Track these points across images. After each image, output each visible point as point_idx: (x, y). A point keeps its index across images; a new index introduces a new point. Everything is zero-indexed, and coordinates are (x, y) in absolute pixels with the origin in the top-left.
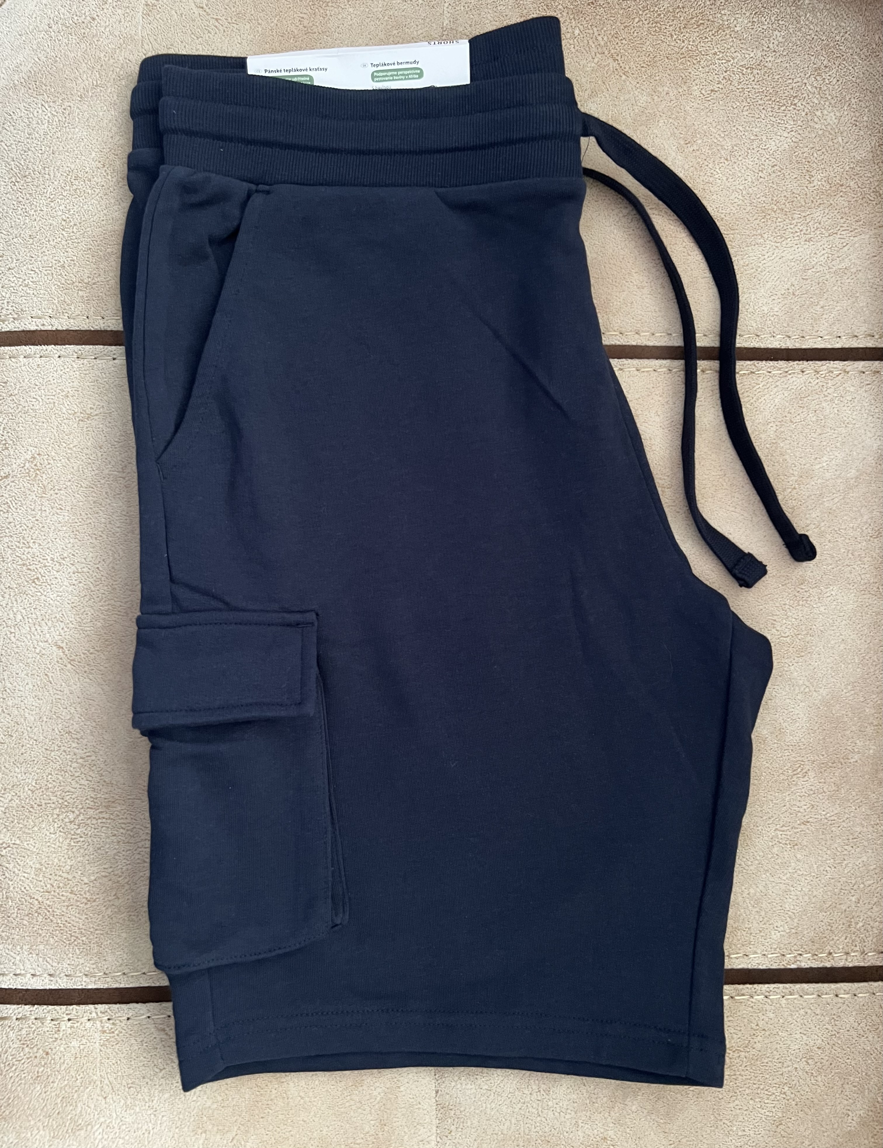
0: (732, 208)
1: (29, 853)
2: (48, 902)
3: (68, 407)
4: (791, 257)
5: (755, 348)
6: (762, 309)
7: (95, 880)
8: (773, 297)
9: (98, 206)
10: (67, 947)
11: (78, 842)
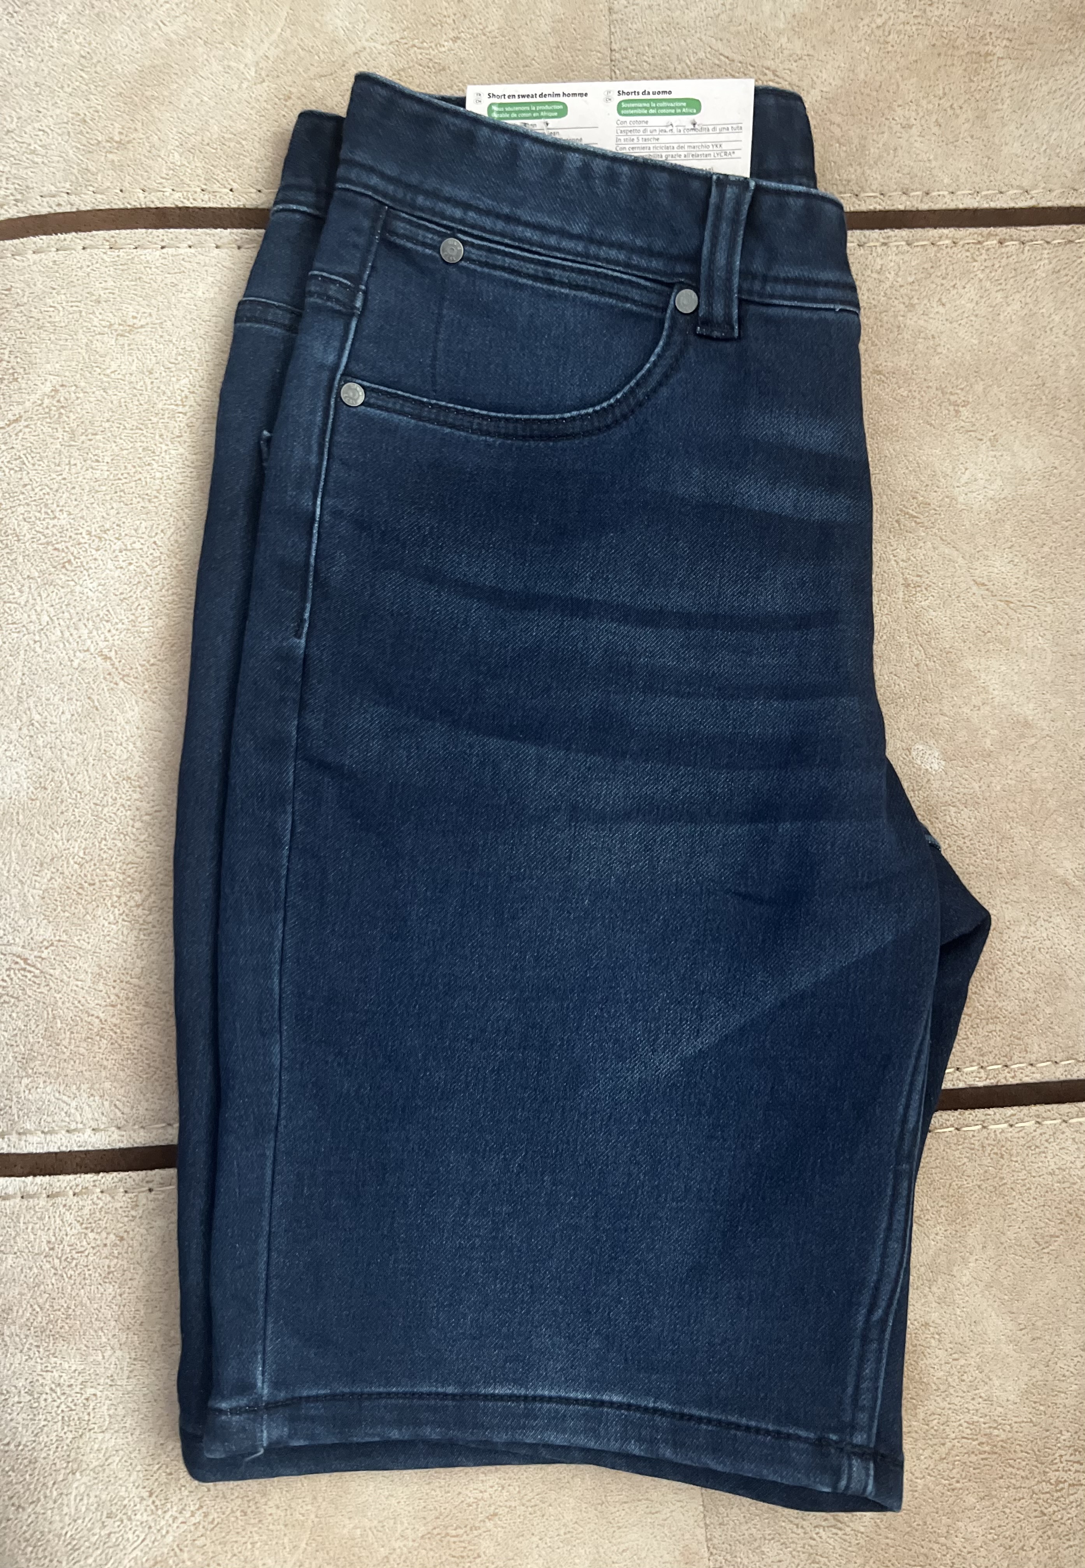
1: (81, 953)
3: (100, 317)
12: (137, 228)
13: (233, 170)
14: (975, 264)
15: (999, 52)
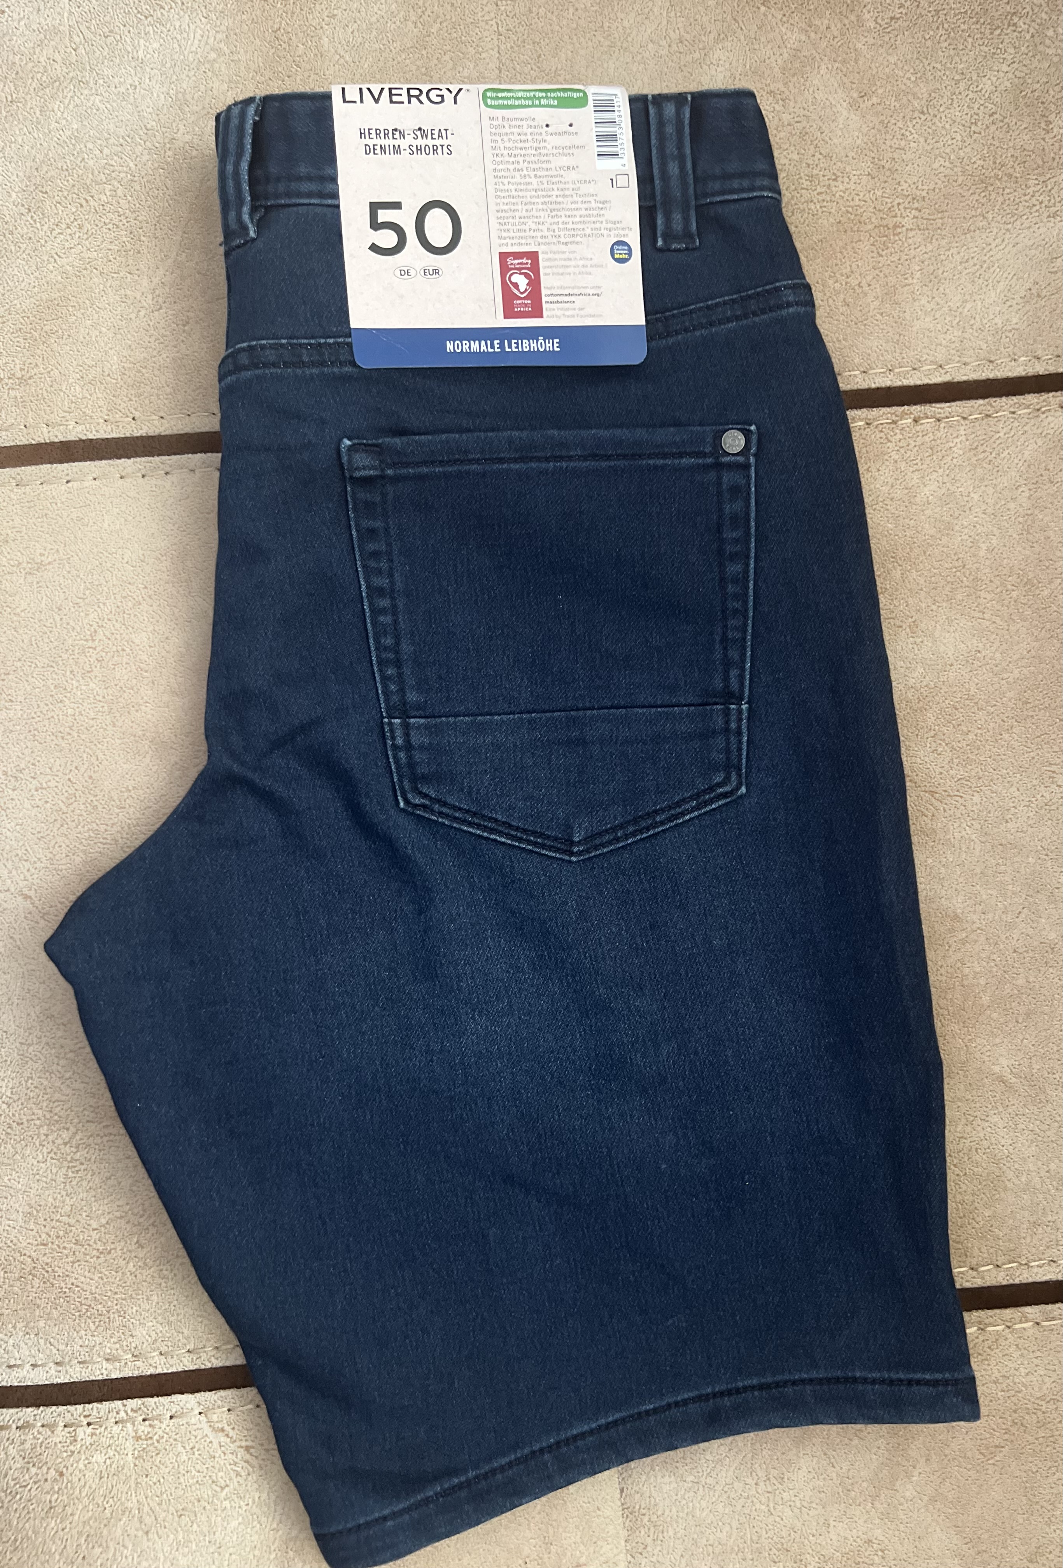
0: (937, 181)
2: (45, 1259)
3: (9, 557)
4: (1031, 243)
5: (988, 379)
6: (994, 322)
7: (107, 1223)
8: (1008, 304)
9: (26, 268)
10: (77, 1321)
11: (77, 1172)
12: (42, 464)
13: (134, 399)
14: (889, 444)
15: (908, 222)
